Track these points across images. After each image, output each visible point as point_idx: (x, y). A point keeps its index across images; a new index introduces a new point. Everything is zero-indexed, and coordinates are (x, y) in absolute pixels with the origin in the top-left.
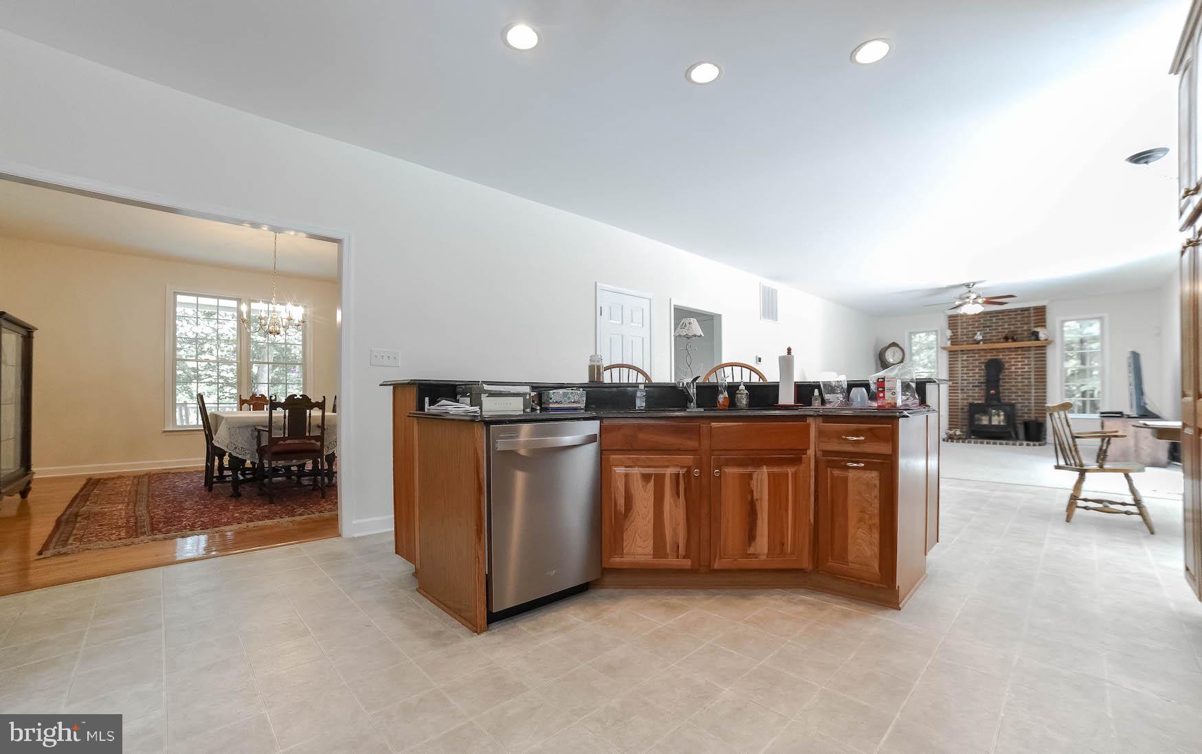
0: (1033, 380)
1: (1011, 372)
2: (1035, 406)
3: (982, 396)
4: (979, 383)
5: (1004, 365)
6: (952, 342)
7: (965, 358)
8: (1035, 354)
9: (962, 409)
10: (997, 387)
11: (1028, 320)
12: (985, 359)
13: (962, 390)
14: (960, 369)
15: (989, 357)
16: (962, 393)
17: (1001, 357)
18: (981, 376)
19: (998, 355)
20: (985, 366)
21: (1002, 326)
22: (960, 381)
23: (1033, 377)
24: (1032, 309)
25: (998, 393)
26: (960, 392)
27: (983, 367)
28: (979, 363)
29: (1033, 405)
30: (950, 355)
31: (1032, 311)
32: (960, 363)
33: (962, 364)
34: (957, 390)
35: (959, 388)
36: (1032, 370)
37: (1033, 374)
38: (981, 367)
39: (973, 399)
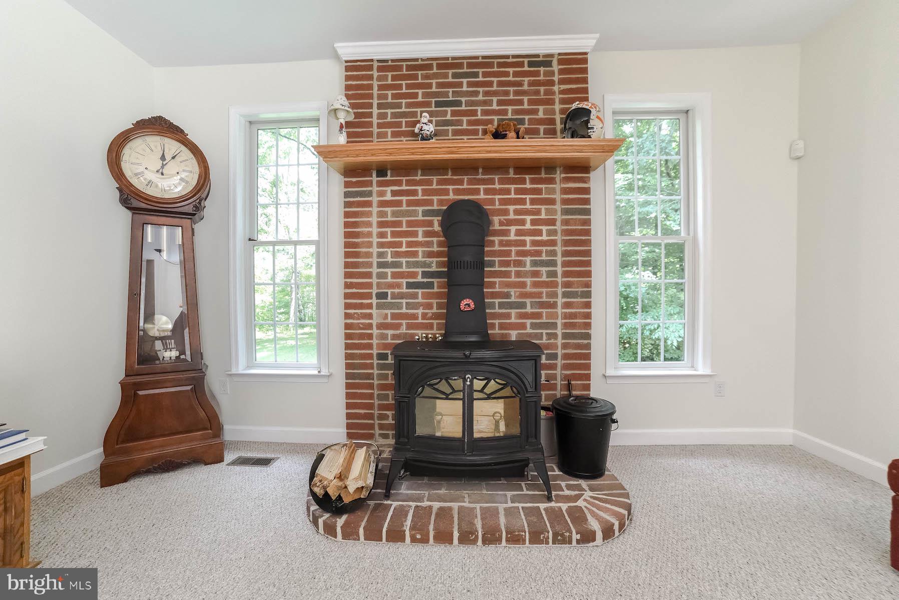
0: (559, 270)
1: (509, 243)
2: (565, 346)
3: (436, 316)
4: (425, 274)
5: (490, 223)
6: (349, 135)
7: (388, 197)
8: (565, 191)
9: (383, 357)
10: (477, 288)
11: (547, 93)
12: (441, 202)
13: (382, 296)
14: (375, 230)
15: (451, 196)
16: (379, 306)
17: (482, 196)
18: (430, 255)
19: (477, 192)
20: (442, 224)
21: (485, 103)
22: (375, 270)
23: (559, 259)
24: (555, 62)
25: (481, 305)
26: (374, 301)
27: (437, 227)
28: (425, 213)
29: (560, 341)
30: (347, 185)
31: (556, 67)
32: (375, 210)
33: (381, 214)
34: (369, 295)
35: (375, 291)
36: (559, 238)
37: (559, 249)
38: (430, 224)
39: (409, 326)
